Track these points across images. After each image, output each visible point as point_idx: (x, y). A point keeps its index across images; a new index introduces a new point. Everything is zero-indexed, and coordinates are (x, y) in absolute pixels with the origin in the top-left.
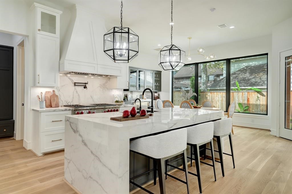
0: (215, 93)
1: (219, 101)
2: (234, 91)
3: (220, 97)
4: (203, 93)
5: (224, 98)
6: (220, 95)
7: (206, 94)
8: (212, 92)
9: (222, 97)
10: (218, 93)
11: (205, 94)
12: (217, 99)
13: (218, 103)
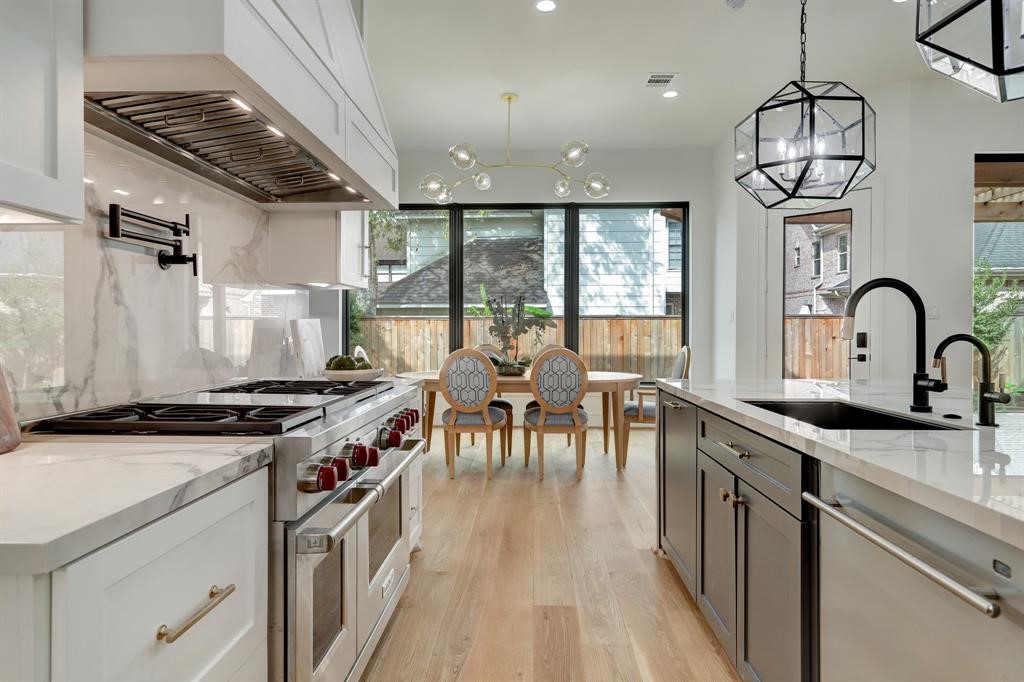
0: (412, 323)
1: (423, 348)
2: (472, 314)
3: (427, 335)
4: (367, 323)
5: (440, 339)
6: (427, 329)
7: (377, 325)
8: (402, 319)
9: (434, 335)
10: (419, 322)
11: (374, 326)
12: (416, 341)
13: (421, 355)
